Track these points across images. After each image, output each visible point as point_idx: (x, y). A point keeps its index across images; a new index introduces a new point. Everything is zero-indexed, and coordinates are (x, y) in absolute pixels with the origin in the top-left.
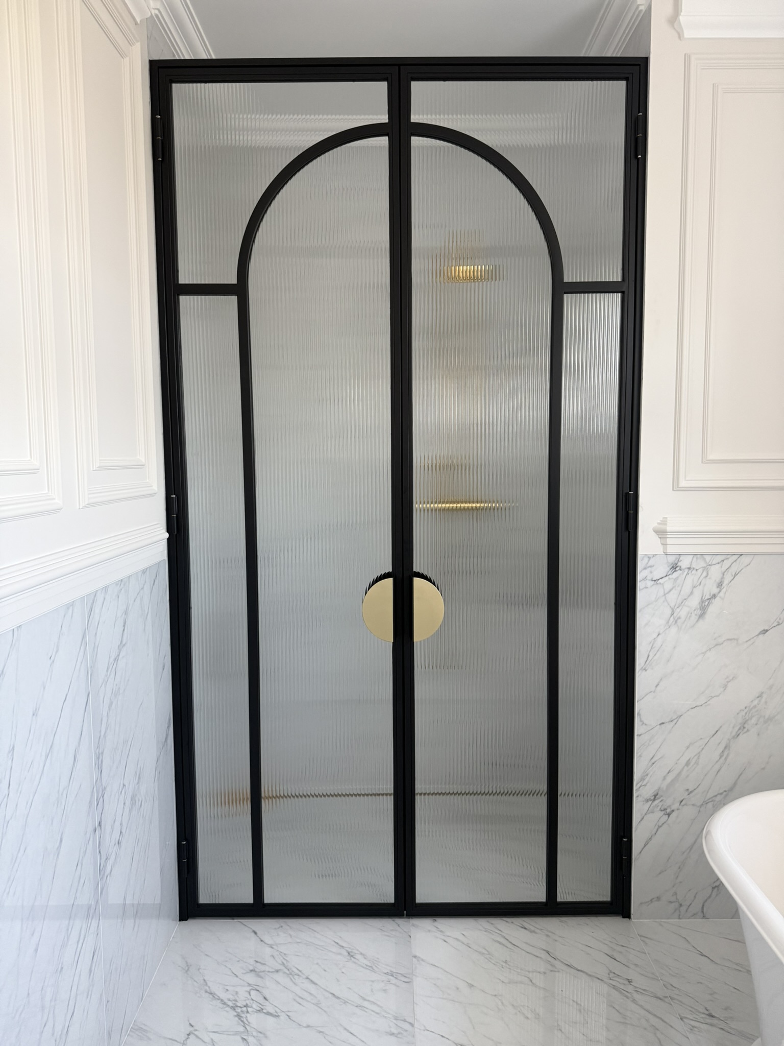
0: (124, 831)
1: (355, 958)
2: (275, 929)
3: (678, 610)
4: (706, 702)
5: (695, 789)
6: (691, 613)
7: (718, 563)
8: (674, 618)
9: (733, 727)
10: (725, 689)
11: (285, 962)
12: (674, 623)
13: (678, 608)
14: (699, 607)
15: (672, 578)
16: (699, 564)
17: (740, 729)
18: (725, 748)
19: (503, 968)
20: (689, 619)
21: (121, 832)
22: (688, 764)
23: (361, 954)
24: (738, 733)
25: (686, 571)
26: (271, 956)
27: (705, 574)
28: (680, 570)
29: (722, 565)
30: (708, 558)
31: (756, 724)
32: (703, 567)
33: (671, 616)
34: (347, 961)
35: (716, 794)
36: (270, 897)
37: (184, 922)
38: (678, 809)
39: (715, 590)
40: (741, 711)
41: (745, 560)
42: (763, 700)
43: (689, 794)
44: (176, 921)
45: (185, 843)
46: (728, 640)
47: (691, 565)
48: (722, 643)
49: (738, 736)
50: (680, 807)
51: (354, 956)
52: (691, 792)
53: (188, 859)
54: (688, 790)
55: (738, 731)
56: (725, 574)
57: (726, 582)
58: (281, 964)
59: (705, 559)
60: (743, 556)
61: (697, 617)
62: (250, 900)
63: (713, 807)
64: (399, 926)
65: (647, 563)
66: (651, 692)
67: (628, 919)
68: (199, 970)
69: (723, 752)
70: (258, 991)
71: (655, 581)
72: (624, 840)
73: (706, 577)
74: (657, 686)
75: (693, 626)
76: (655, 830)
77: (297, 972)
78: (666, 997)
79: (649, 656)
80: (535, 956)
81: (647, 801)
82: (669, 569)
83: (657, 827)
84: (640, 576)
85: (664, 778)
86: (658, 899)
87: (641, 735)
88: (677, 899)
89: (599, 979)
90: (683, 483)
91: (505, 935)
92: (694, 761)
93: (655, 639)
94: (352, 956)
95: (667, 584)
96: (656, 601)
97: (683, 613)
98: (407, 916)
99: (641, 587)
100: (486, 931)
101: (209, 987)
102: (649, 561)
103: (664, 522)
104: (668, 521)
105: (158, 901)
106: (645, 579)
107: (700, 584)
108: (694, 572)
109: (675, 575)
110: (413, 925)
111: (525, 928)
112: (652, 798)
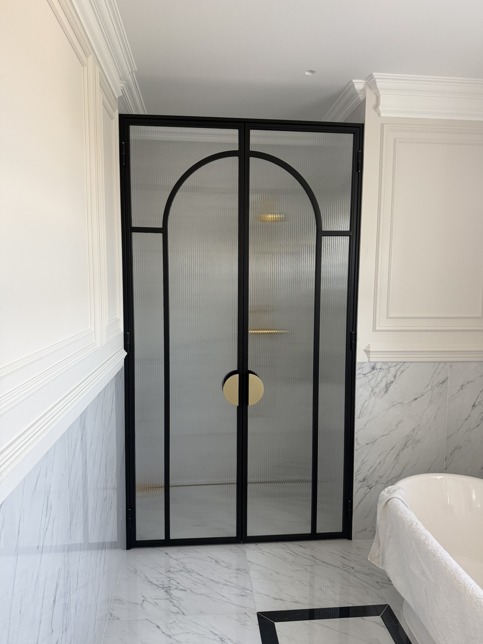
2: (177, 551)
3: (375, 389)
4: (388, 433)
5: (383, 476)
6: (381, 390)
7: (394, 366)
9: (401, 445)
10: (397, 427)
11: (185, 567)
12: (373, 395)
13: (375, 387)
14: (385, 387)
15: (372, 373)
16: (385, 367)
17: (404, 446)
18: (397, 455)
19: (292, 564)
20: (380, 393)
22: (379, 463)
23: (222, 561)
25: (379, 370)
26: (177, 564)
27: (388, 371)
28: (376, 369)
29: (396, 367)
30: (389, 364)
31: (412, 443)
32: (387, 368)
33: (372, 392)
34: (216, 565)
36: (173, 536)
37: (129, 550)
38: (375, 486)
39: (392, 379)
40: (405, 437)
41: (407, 365)
42: (415, 432)
43: (380, 478)
44: (125, 550)
45: (130, 509)
46: (399, 403)
47: (381, 367)
48: (396, 405)
49: (403, 449)
50: (376, 484)
53: (131, 518)
54: (379, 476)
55: (403, 447)
56: (397, 371)
57: (398, 375)
58: (183, 567)
59: (388, 364)
60: (406, 363)
61: (384, 392)
62: (163, 538)
64: (239, 547)
65: (361, 366)
66: (362, 429)
67: (350, 540)
68: (142, 572)
69: (396, 457)
70: (174, 580)
71: (364, 375)
72: (349, 501)
73: (389, 373)
74: (365, 426)
75: (382, 397)
76: (364, 496)
77: (192, 571)
78: (370, 574)
79: (361, 411)
80: (307, 558)
81: (360, 482)
82: (371, 369)
83: (365, 495)
84: (357, 372)
85: (369, 471)
86: (365, 530)
87: (357, 450)
88: (374, 529)
89: (338, 567)
90: (378, 328)
91: (291, 550)
92: (382, 462)
93: (364, 403)
94: (218, 562)
95: (370, 376)
96: (365, 384)
97: (377, 390)
98: (242, 543)
99: (358, 378)
100: (283, 548)
101: (149, 580)
102: (361, 365)
103: (369, 346)
104: (371, 346)
105: (116, 540)
106: (360, 374)
107: (386, 376)
108: (383, 370)
109: (374, 372)
110: (246, 547)
111: (301, 546)
112: (363, 480)
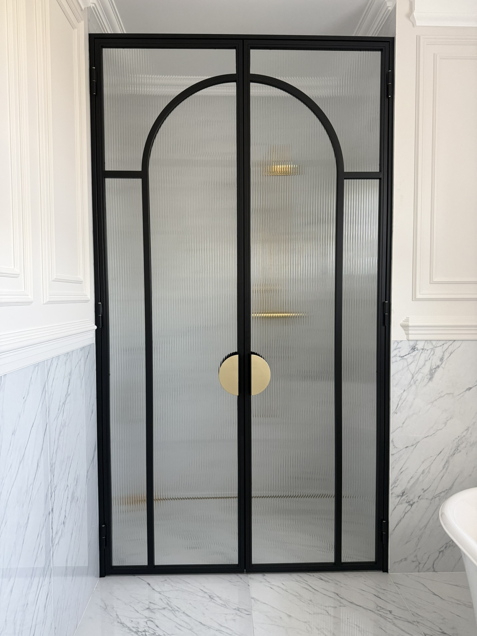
0: (67, 516)
1: (214, 600)
2: (162, 581)
3: (416, 375)
4: (434, 434)
5: (428, 489)
6: (424, 377)
7: (441, 346)
8: (413, 380)
9: (451, 449)
10: (446, 425)
11: (169, 603)
12: (414, 383)
13: (416, 374)
14: (429, 373)
15: (412, 355)
16: (429, 346)
17: (455, 450)
18: (446, 462)
19: (309, 604)
20: (423, 380)
21: (65, 516)
22: (423, 472)
23: (218, 597)
24: (454, 452)
25: (421, 350)
26: (160, 599)
27: (432, 353)
28: (417, 350)
29: (443, 347)
30: (434, 343)
31: (465, 447)
32: (431, 348)
33: (412, 379)
34: (209, 602)
35: (440, 492)
36: (158, 561)
37: (103, 578)
38: (417, 502)
39: (439, 363)
40: (455, 438)
41: (457, 344)
42: (469, 432)
43: (424, 492)
44: (98, 577)
45: (104, 526)
46: (447, 394)
47: (424, 347)
48: (444, 396)
49: (454, 454)
50: (419, 500)
51: (214, 599)
52: (425, 491)
53: (106, 536)
54: (423, 489)
55: (454, 451)
56: (445, 352)
57: (445, 358)
58: (166, 604)
59: (432, 344)
60: (456, 341)
61: (428, 380)
62: (146, 563)
63: (439, 500)
64: (241, 578)
65: (397, 346)
66: (400, 427)
67: (386, 573)
68: (113, 608)
69: (445, 465)
70: (152, 621)
71: (402, 357)
72: (384, 521)
73: (434, 354)
74: (403, 423)
75: (425, 385)
76: (403, 515)
77: (177, 609)
78: (415, 621)
79: (398, 404)
80: (329, 596)
81: (398, 496)
82: (410, 349)
83: (404, 513)
84: (393, 353)
85: (409, 482)
86: (406, 559)
87: (394, 454)
88: (417, 559)
89: (370, 610)
90: (418, 296)
91: (309, 583)
92: (427, 471)
93: (402, 393)
94: (212, 598)
95: (410, 359)
96: (403, 369)
97: (419, 377)
98: (246, 572)
99: (393, 361)
100: (297, 582)
101: (120, 619)
102: (398, 344)
103: (407, 320)
104: (410, 322)
105: (87, 565)
106: (395, 356)
107: (429, 359)
108: (426, 351)
109: (414, 353)
110: (250, 578)
111: (322, 579)
112: (401, 494)
